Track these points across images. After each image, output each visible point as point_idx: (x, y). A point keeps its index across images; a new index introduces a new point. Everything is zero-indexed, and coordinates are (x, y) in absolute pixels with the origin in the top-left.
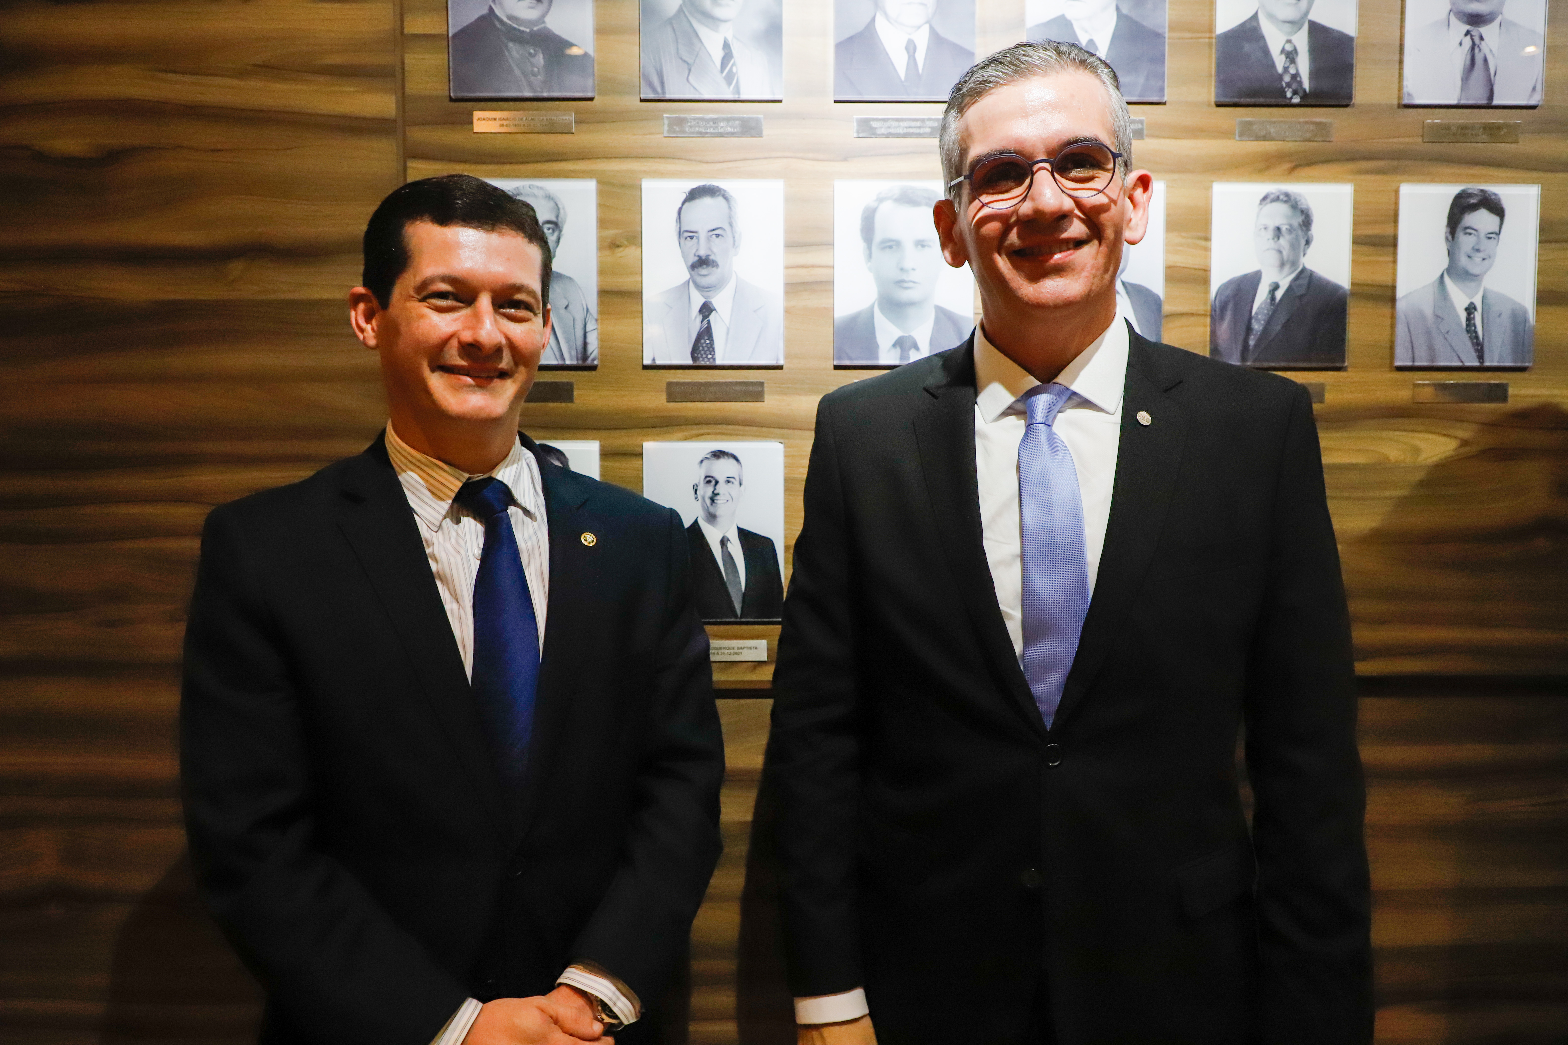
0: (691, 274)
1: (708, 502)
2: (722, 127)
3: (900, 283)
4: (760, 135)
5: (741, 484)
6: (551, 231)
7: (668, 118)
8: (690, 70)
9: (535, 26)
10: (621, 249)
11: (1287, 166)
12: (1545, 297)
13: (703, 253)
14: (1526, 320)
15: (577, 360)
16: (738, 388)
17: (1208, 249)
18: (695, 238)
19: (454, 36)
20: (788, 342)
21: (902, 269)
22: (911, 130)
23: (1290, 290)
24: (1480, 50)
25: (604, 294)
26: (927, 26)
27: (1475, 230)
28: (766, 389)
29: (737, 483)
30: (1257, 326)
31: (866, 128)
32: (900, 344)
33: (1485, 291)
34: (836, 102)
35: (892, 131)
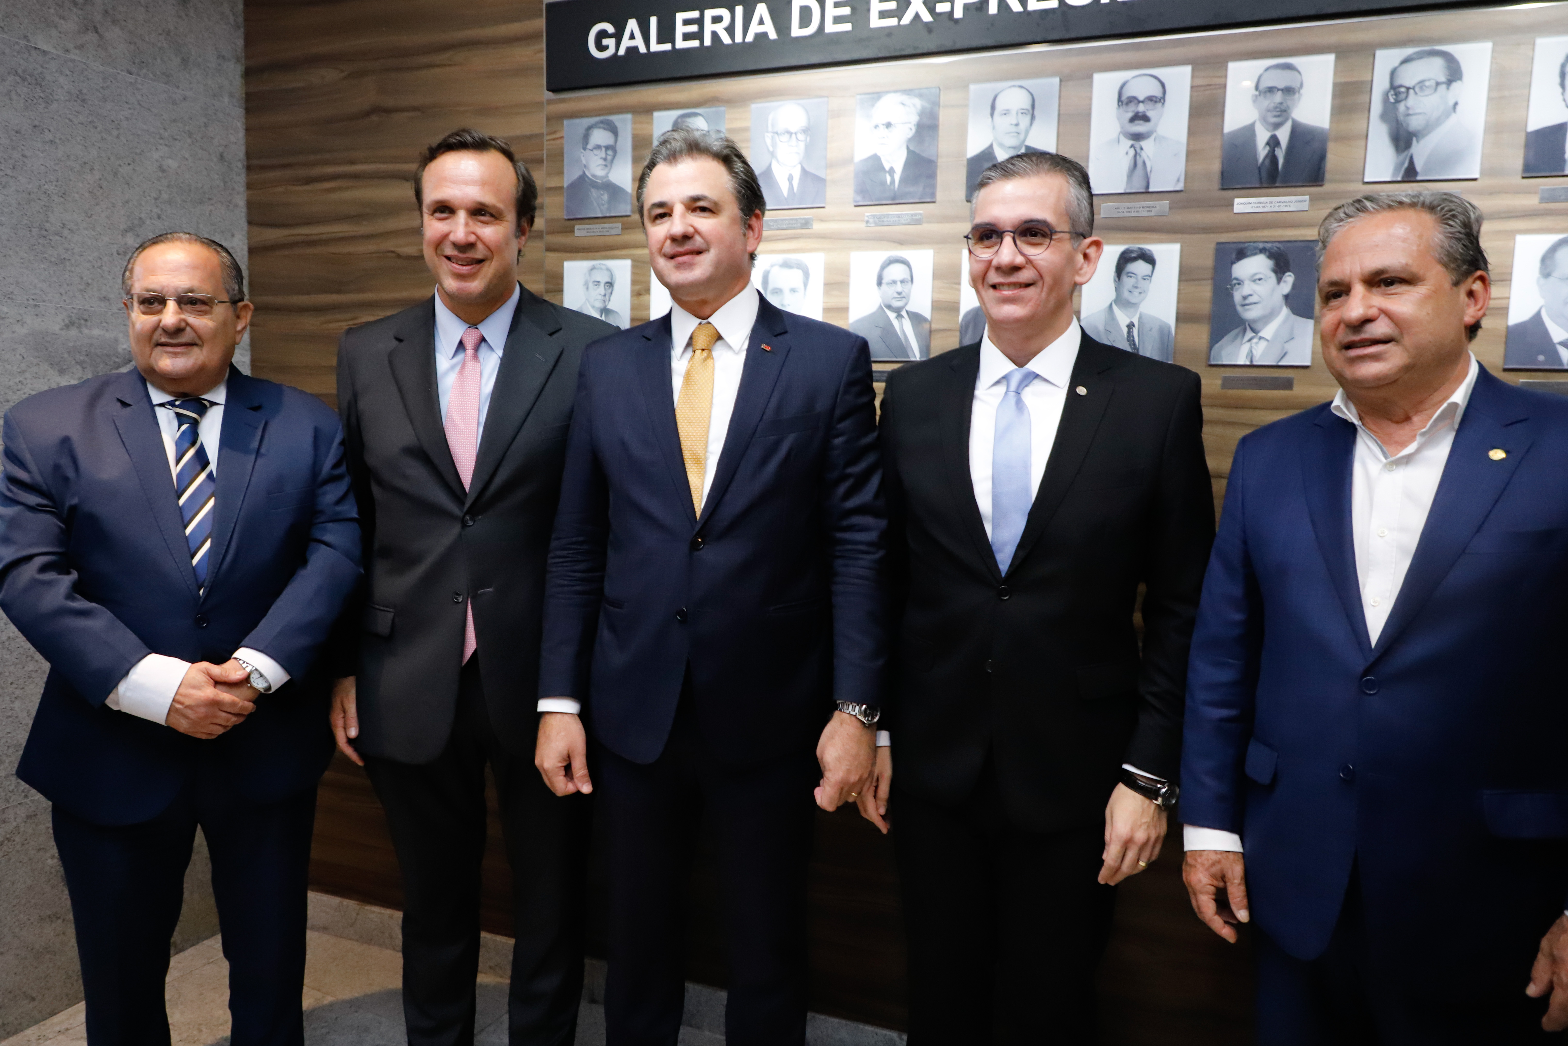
9: (604, 179)
10: (641, 297)
12: (1181, 318)
14: (1169, 332)
17: (959, 290)
19: (568, 187)
22: (790, 226)
24: (1140, 156)
27: (1134, 274)
33: (1141, 314)
35: (780, 226)
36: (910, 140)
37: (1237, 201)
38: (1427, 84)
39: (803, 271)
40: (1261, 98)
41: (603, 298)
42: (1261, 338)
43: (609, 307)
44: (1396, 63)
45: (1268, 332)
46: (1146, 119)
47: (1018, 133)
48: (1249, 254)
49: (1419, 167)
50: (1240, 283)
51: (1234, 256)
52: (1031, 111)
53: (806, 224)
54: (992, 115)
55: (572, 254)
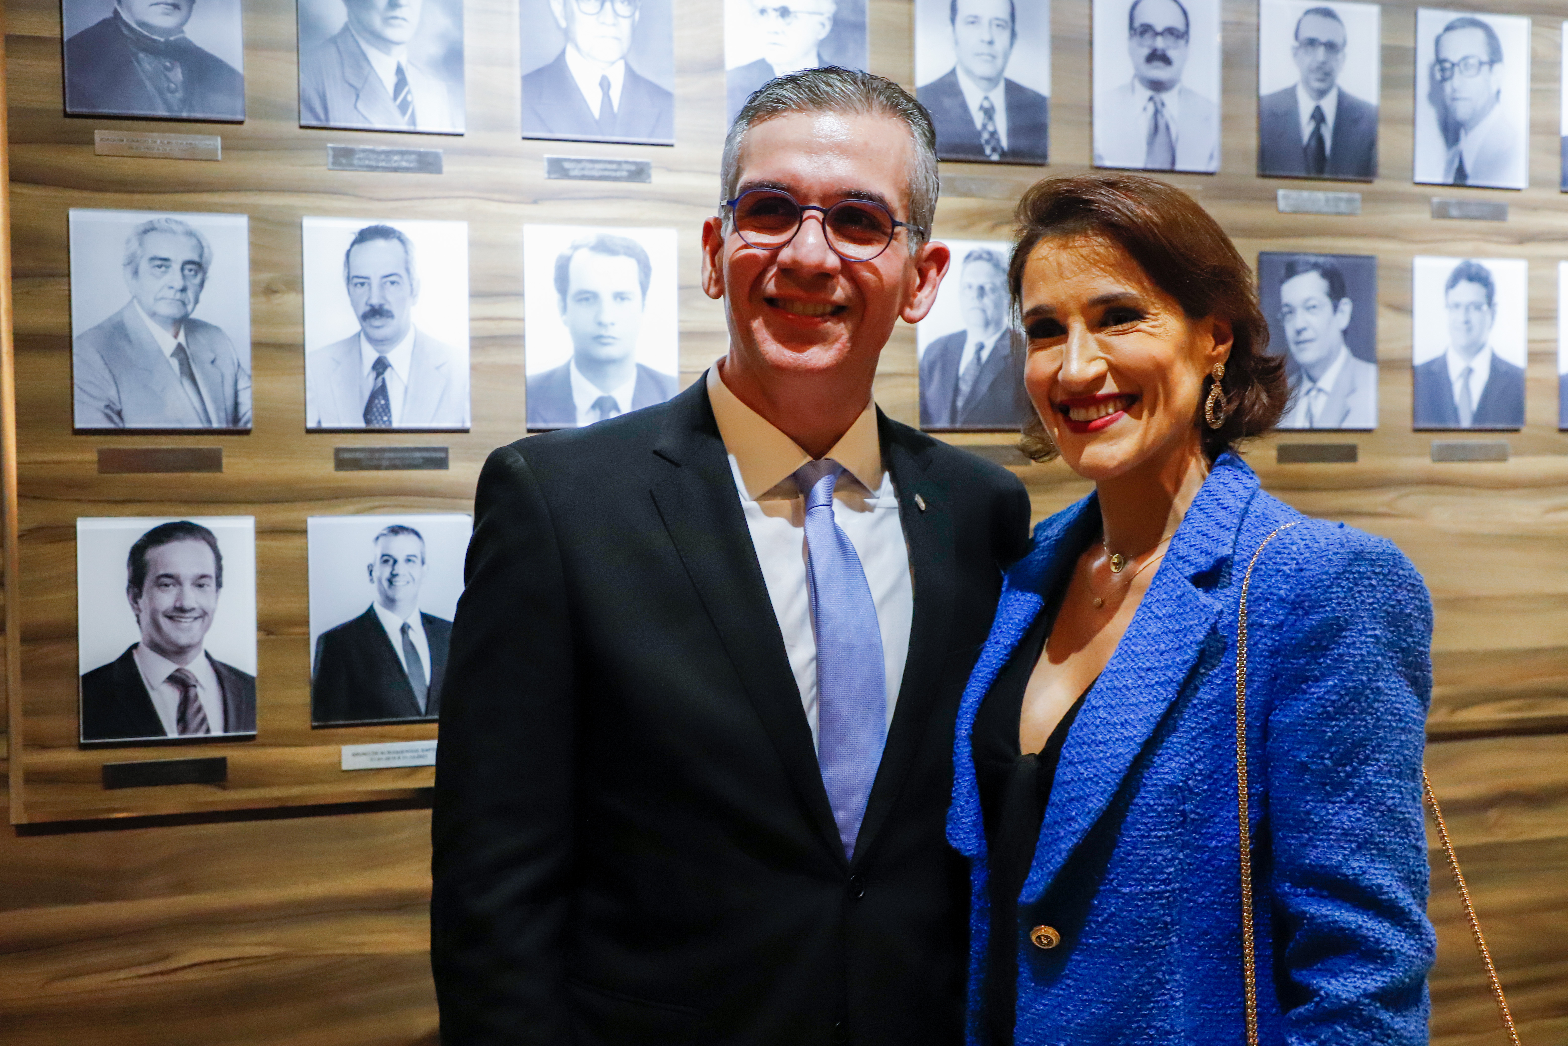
0: (362, 326)
1: (385, 584)
2: (396, 161)
3: (598, 339)
4: (439, 171)
5: (423, 563)
6: (193, 273)
7: (333, 149)
8: (358, 96)
9: (171, 36)
10: (278, 295)
11: (987, 224)
13: (375, 301)
15: (227, 422)
16: (418, 455)
18: (366, 285)
19: (70, 40)
20: (474, 403)
21: (600, 324)
22: (607, 173)
23: (995, 350)
24: (1163, 116)
25: (258, 346)
26: (622, 63)
28: (451, 455)
29: (419, 561)
30: (965, 388)
31: (557, 168)
32: (599, 404)
34: (524, 138)
35: (587, 173)
36: (822, 44)
37: (1281, 193)
38: (1472, 61)
39: (639, 262)
40: (1301, 52)
41: (178, 296)
42: (1320, 390)
43: (197, 314)
44: (1440, 29)
45: (1327, 381)
46: (1166, 60)
47: (994, 57)
48: (1300, 269)
49: (1469, 167)
50: (1292, 311)
51: (1283, 272)
52: (1010, 24)
53: (639, 172)
54: (953, 20)
55: (86, 194)
